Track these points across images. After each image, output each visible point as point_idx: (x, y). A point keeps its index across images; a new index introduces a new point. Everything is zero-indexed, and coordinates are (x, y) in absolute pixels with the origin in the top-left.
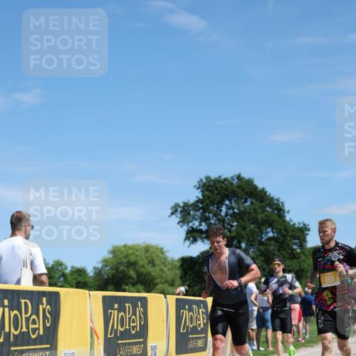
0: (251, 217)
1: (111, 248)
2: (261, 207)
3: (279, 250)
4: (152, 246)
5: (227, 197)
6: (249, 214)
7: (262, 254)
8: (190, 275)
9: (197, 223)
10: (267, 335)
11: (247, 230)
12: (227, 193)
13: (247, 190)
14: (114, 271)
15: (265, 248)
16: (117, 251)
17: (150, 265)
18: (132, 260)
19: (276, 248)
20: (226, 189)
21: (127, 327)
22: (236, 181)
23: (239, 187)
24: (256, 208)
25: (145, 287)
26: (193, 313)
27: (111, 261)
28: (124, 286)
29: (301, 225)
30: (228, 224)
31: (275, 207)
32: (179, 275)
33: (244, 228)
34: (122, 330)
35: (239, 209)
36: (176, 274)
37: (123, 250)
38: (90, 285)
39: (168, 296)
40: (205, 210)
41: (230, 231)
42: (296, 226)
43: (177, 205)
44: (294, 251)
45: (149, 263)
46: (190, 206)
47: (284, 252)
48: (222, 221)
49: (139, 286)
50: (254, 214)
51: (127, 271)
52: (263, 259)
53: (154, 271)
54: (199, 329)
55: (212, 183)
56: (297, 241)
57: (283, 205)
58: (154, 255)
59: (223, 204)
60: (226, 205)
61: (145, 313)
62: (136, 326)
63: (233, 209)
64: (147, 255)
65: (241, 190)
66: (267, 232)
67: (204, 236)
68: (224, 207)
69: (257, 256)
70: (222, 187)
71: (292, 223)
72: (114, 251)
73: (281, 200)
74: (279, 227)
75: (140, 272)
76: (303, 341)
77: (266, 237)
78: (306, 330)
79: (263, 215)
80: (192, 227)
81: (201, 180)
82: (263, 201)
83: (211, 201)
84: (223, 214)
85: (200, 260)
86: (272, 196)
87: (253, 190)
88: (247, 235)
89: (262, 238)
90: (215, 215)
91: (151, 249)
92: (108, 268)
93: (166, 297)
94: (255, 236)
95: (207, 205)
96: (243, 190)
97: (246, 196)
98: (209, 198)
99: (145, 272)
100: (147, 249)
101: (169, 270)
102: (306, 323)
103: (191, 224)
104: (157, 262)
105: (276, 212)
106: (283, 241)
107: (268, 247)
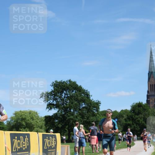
0: (75, 98)
1: (14, 113)
2: (79, 94)
3: (87, 112)
4: (32, 111)
5: (65, 89)
6: (75, 97)
7: (80, 114)
8: (49, 124)
9: (52, 101)
10: (83, 149)
11: (74, 104)
12: (64, 88)
13: (73, 86)
14: (16, 122)
15: (82, 112)
16: (17, 113)
17: (32, 120)
18: (24, 117)
19: (86, 112)
20: (64, 86)
21: (21, 147)
22: (69, 82)
23: (70, 85)
24: (78, 94)
25: (29, 129)
26: (50, 140)
27: (14, 118)
28: (20, 129)
29: (97, 102)
30: (65, 101)
31: (85, 94)
32: (44, 124)
33: (72, 103)
34: (19, 148)
35: (70, 95)
36: (43, 123)
37: (19, 113)
38: (5, 128)
39: (39, 133)
40: (55, 95)
41: (66, 104)
42: (95, 102)
43: (43, 93)
44: (94, 113)
45: (31, 118)
46: (49, 93)
47: (90, 113)
48: (63, 100)
49: (27, 129)
50: (76, 97)
51: (21, 122)
52: (81, 116)
53: (33, 122)
54: (53, 147)
55: (58, 84)
56: (95, 108)
57: (89, 93)
58: (33, 115)
59: (63, 93)
60: (64, 93)
61: (29, 141)
62: (25, 146)
63: (67, 95)
64: (30, 115)
65: (71, 86)
66: (82, 105)
67: (55, 106)
68: (64, 94)
69: (78, 115)
70: (62, 85)
71: (93, 101)
72: (16, 114)
73: (88, 91)
74: (87, 102)
75: (27, 123)
76: (98, 152)
77: (82, 107)
78: (99, 147)
79: (81, 98)
80: (50, 103)
81: (53, 82)
82: (80, 91)
83: (57, 91)
84: (63, 97)
85: (53, 117)
86: (84, 89)
87: (76, 87)
88: (74, 106)
89: (80, 107)
90: (60, 97)
91: (32, 113)
92: (13, 121)
93: (38, 134)
94: (77, 106)
95: (56, 93)
96: (72, 86)
97: (73, 89)
98: (57, 90)
99: (29, 123)
100: (30, 113)
101: (39, 122)
102: (100, 144)
103: (49, 102)
104: (35, 118)
105: (86, 96)
106: (89, 108)
107: (83, 111)
